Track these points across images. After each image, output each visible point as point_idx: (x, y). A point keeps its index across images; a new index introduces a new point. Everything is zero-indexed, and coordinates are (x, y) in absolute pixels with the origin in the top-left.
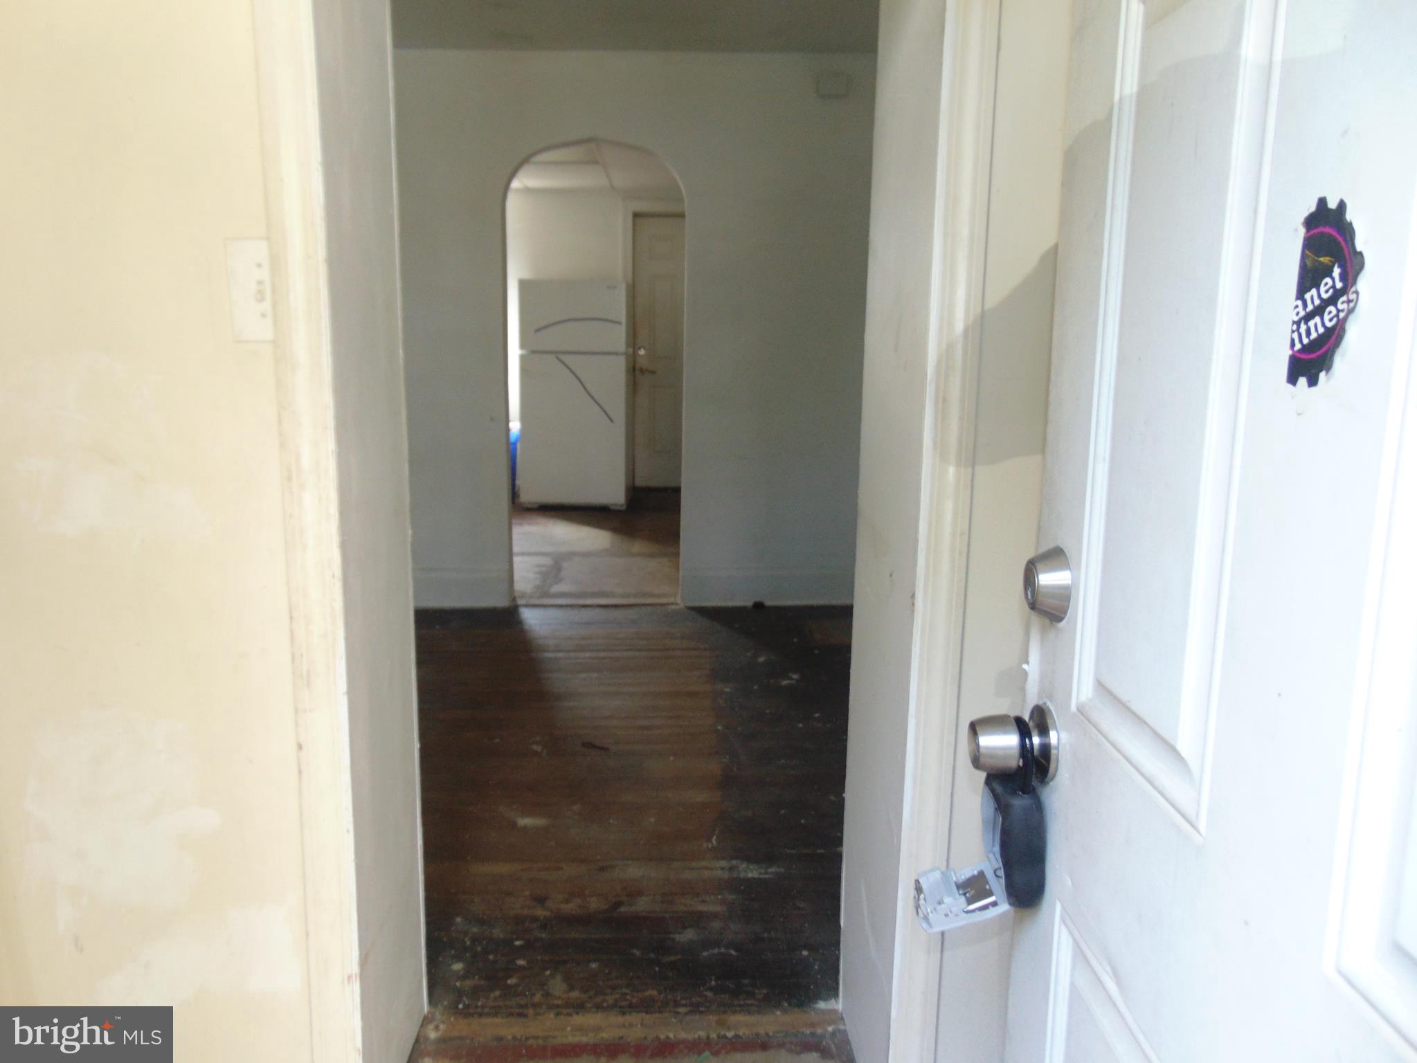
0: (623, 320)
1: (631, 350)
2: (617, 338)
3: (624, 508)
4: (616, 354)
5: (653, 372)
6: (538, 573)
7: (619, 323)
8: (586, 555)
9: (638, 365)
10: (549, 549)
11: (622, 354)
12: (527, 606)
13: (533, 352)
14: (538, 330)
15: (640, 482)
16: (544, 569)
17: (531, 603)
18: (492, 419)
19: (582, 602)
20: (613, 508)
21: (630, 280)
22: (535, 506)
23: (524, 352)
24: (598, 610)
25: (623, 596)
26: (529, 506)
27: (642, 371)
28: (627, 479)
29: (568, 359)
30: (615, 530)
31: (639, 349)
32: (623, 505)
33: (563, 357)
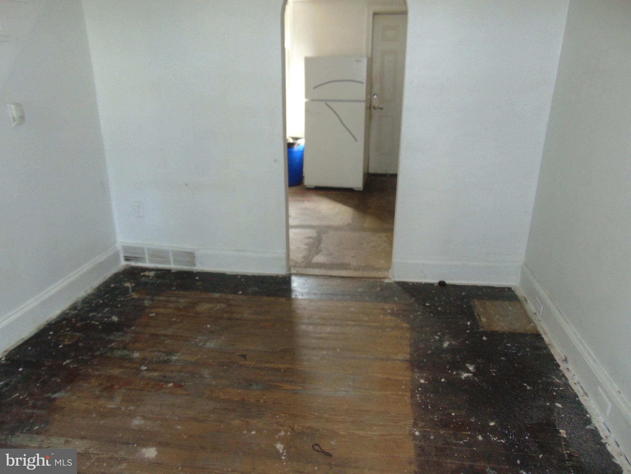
0: (365, 81)
1: (369, 97)
2: (361, 91)
3: (362, 189)
4: (360, 101)
5: (381, 109)
6: (307, 244)
7: (362, 83)
8: (337, 228)
9: (373, 105)
10: (315, 223)
11: (363, 101)
12: (296, 274)
13: (313, 100)
14: (315, 88)
15: (372, 170)
16: (311, 240)
17: (299, 272)
18: (275, 161)
19: (330, 273)
20: (355, 189)
21: (370, 56)
22: (313, 187)
23: (307, 100)
24: (339, 281)
25: (356, 269)
26: (309, 187)
27: (374, 108)
28: (364, 167)
29: (332, 104)
30: (356, 207)
31: (374, 95)
32: (361, 188)
33: (329, 103)
